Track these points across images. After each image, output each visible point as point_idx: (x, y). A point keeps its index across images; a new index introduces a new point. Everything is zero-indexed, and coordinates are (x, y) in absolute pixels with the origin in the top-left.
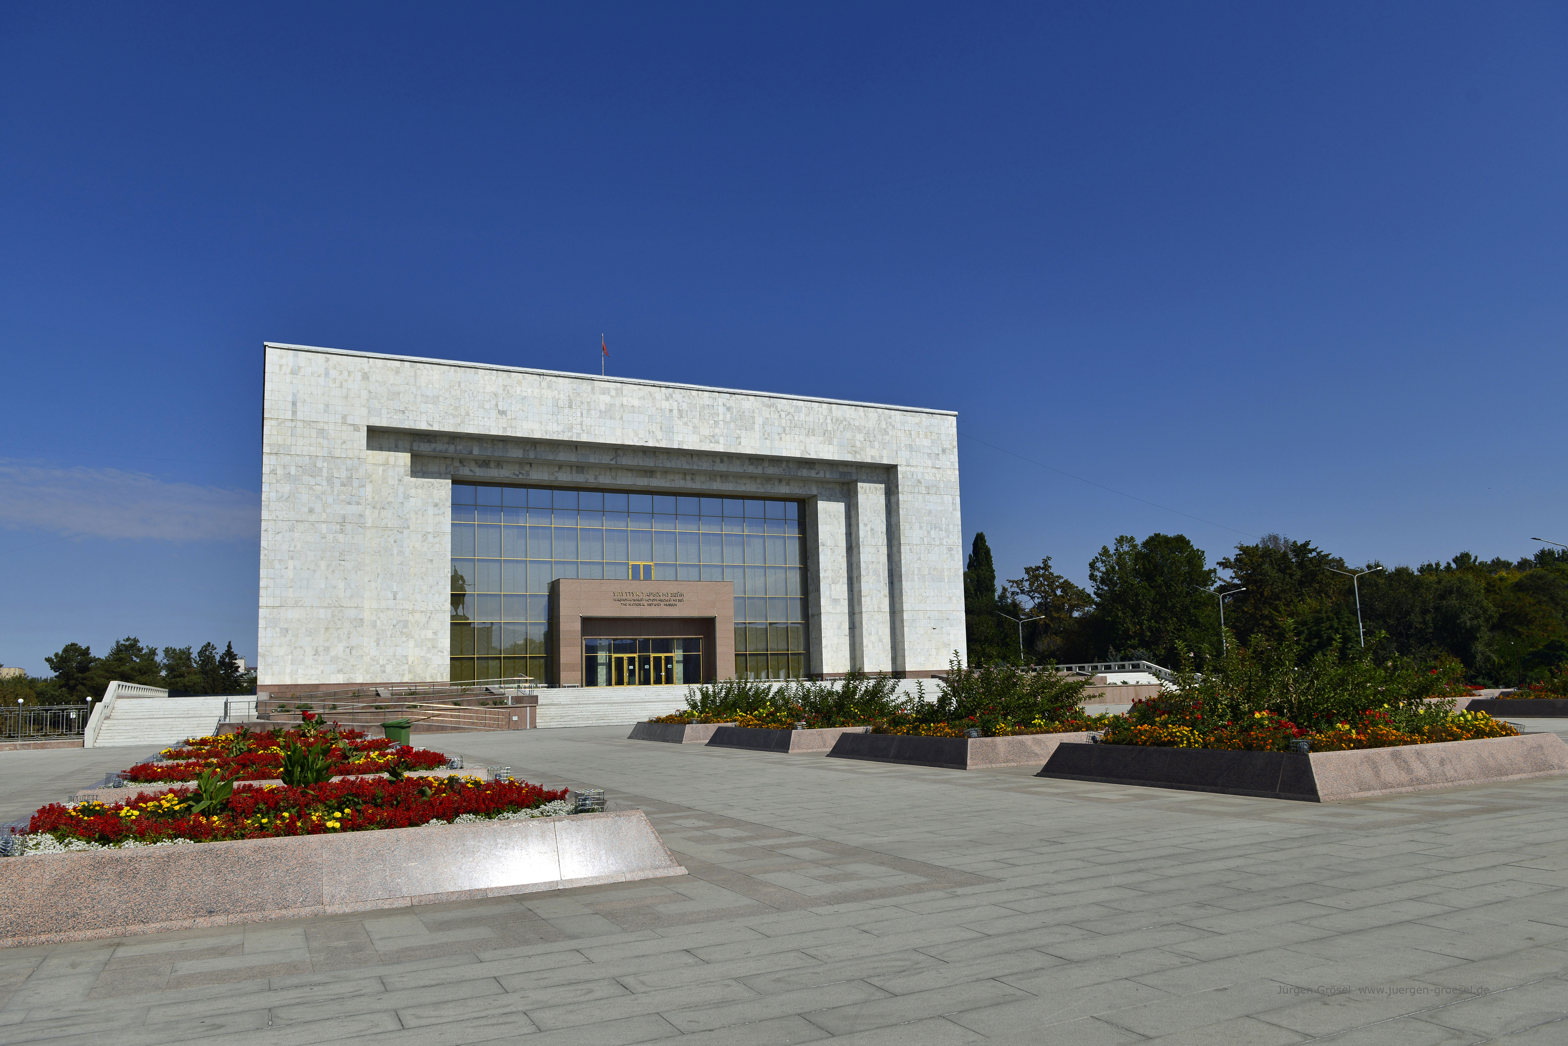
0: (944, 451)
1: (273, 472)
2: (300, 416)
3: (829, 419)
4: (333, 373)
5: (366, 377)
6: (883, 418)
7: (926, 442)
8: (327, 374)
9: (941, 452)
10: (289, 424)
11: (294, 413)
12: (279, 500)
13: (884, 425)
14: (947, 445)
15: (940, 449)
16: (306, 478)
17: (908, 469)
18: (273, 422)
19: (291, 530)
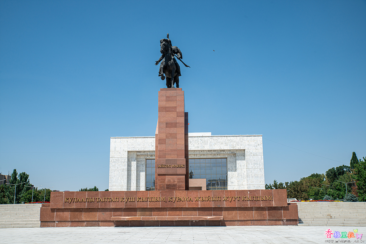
0: (258, 145)
1: (112, 161)
2: (116, 150)
3: (227, 140)
4: (122, 141)
5: (127, 142)
6: (241, 138)
7: (254, 143)
8: (121, 142)
9: (257, 145)
10: (114, 152)
11: (115, 150)
12: (112, 166)
13: (241, 140)
14: (259, 143)
15: (257, 144)
16: (117, 162)
17: (248, 150)
18: (112, 152)
19: (114, 172)
